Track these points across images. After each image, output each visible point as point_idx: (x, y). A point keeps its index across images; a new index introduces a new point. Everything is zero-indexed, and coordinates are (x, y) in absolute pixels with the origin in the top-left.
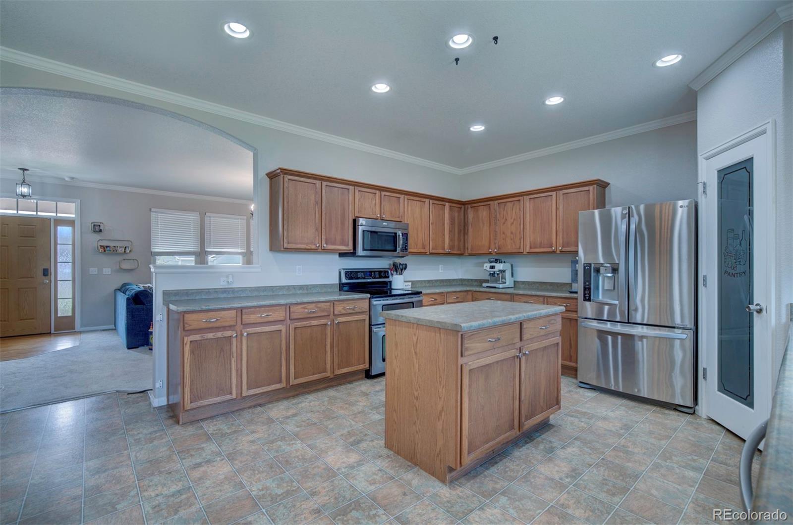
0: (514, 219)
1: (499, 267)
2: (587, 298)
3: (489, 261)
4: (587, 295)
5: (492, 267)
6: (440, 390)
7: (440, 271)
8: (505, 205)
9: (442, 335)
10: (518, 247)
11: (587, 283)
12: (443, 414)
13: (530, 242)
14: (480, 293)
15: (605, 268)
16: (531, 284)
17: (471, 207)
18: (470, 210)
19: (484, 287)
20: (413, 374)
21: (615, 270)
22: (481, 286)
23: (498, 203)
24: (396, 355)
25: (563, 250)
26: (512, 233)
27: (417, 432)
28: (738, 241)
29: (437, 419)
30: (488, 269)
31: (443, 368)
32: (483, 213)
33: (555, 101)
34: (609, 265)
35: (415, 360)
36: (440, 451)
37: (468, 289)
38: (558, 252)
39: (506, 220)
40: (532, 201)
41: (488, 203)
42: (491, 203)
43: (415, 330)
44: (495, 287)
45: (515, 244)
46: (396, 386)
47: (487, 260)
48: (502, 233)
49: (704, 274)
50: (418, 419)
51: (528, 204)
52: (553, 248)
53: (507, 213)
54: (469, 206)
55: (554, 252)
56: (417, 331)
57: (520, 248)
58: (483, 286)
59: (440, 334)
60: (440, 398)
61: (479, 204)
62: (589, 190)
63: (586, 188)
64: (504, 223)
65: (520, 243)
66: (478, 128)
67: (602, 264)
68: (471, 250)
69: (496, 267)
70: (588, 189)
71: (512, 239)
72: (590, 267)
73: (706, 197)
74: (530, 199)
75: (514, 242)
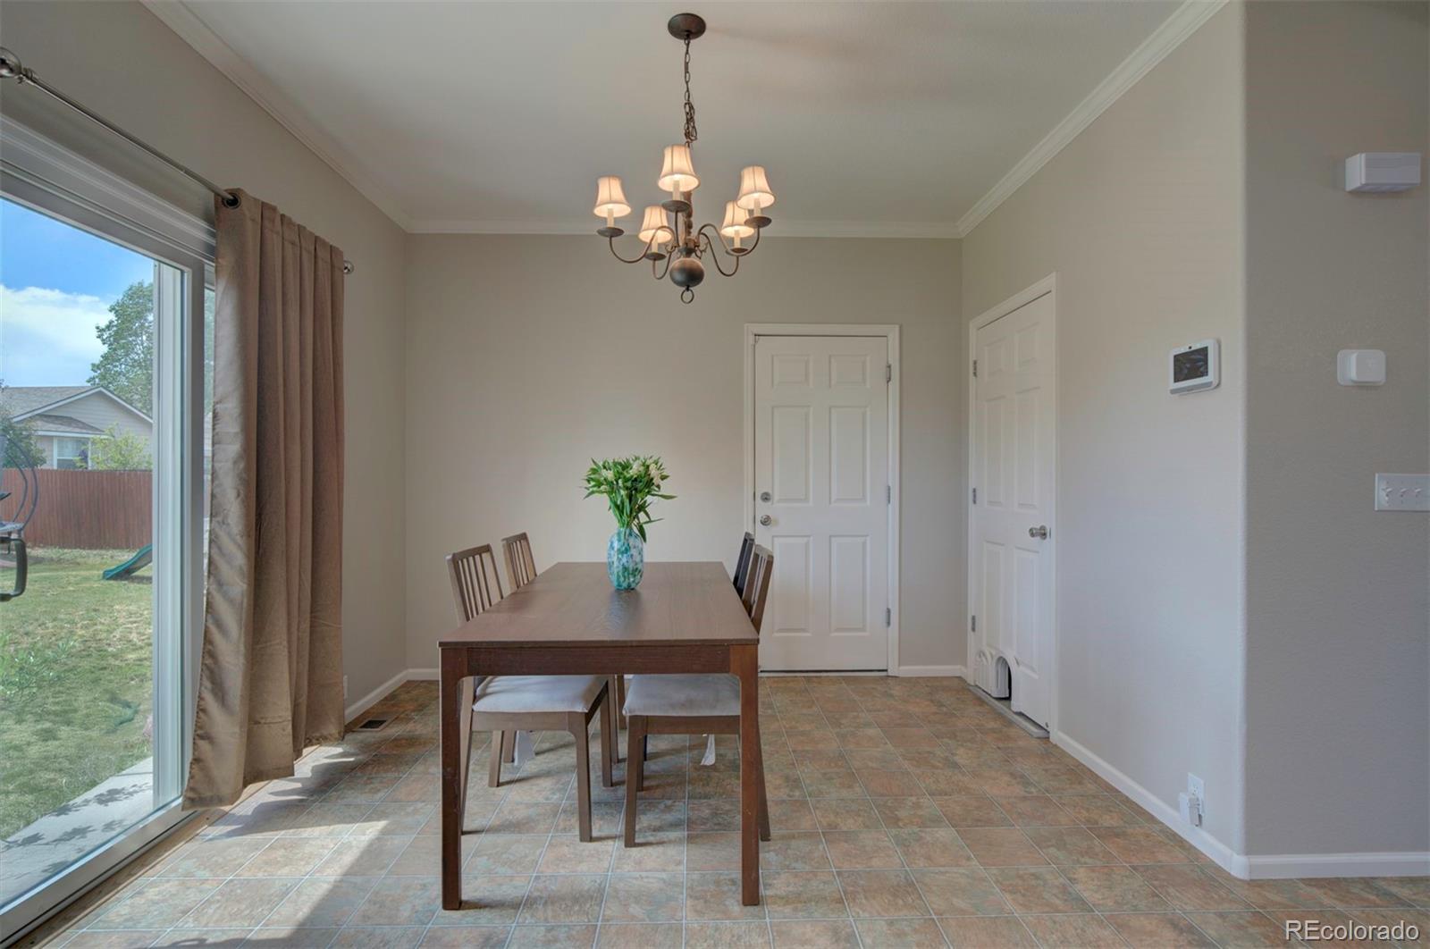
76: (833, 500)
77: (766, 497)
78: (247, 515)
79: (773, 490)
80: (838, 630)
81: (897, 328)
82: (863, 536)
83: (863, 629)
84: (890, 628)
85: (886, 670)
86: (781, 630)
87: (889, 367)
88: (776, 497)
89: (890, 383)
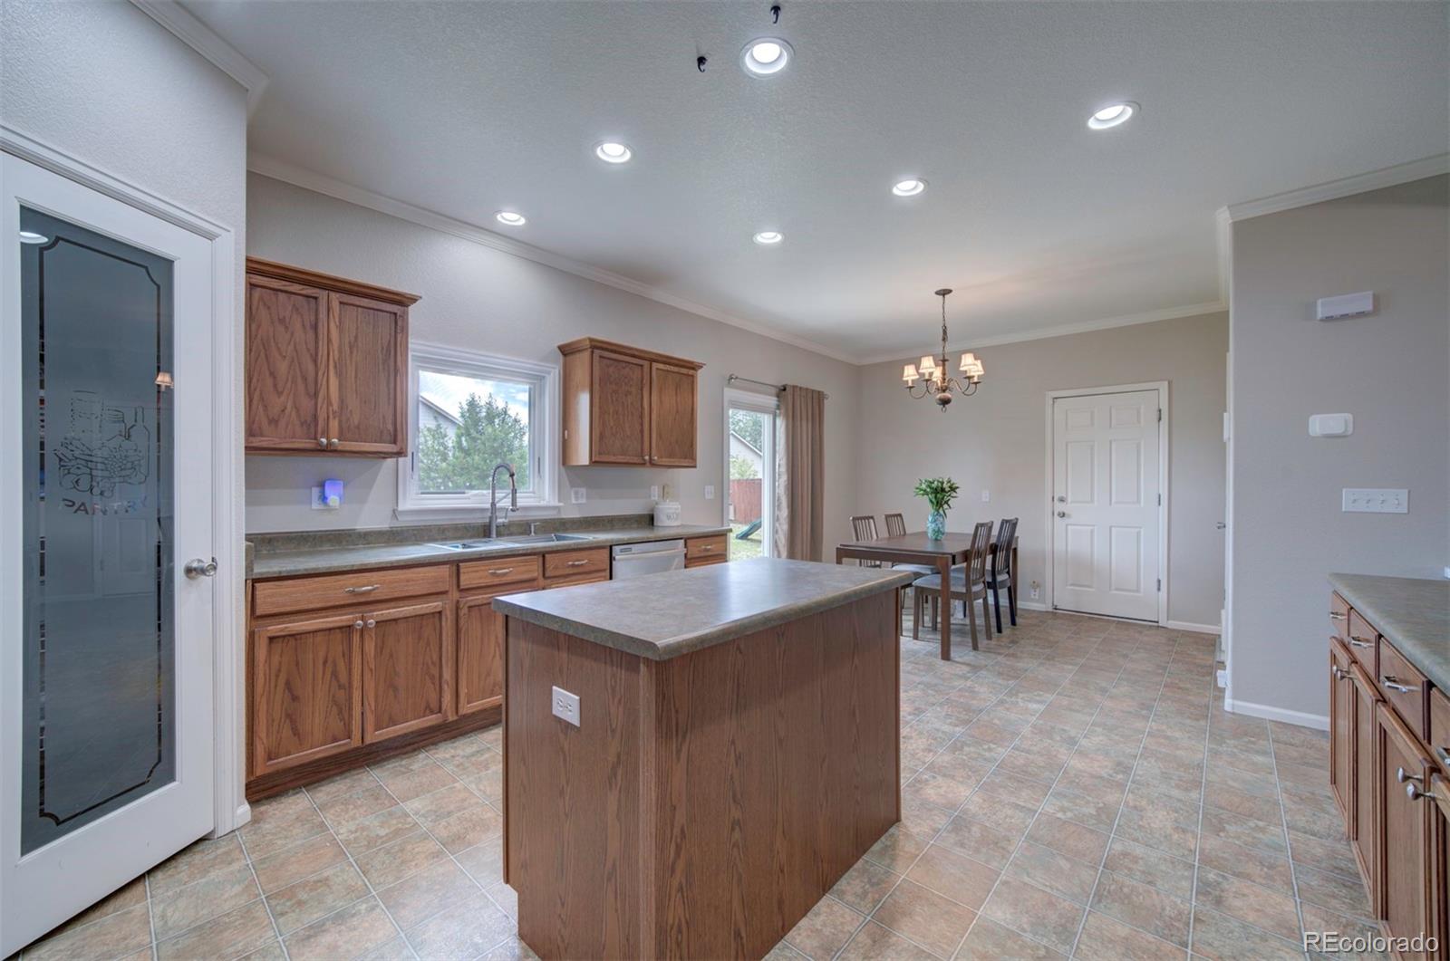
76: (1113, 501)
77: (1062, 500)
78: (788, 501)
79: (1067, 494)
80: (1117, 589)
81: (1166, 383)
82: (1137, 527)
83: (1138, 591)
84: (1160, 593)
85: (1157, 622)
86: (1072, 585)
87: (1160, 411)
88: (1069, 500)
89: (1161, 422)
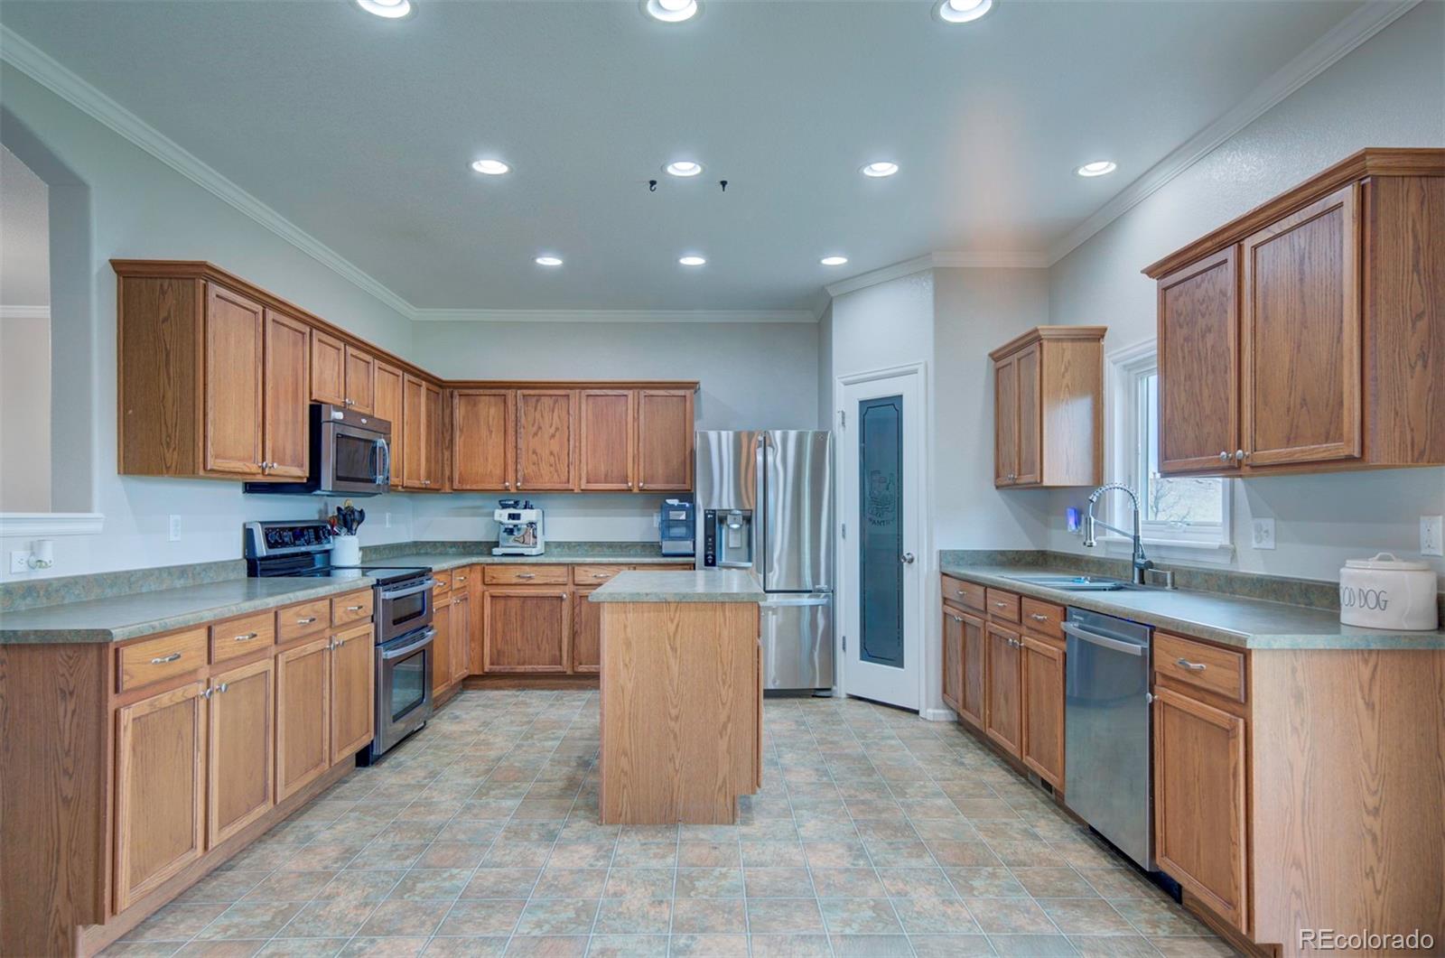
0: (557, 429)
1: (527, 516)
2: (710, 561)
3: (501, 505)
4: (710, 557)
5: (512, 516)
6: (723, 693)
7: (388, 526)
8: (537, 401)
9: (727, 613)
10: (564, 478)
11: (710, 540)
12: (730, 725)
13: (587, 472)
14: (504, 567)
15: (733, 517)
16: (575, 546)
17: (460, 395)
18: (456, 401)
19: (495, 556)
20: (667, 682)
21: (748, 520)
22: (490, 554)
23: (524, 396)
24: (628, 659)
25: (645, 488)
26: (551, 453)
27: (677, 771)
28: (885, 484)
29: (719, 736)
30: (505, 519)
31: (730, 658)
32: (489, 410)
33: (693, 261)
34: (738, 512)
35: (672, 661)
36: (724, 781)
37: (474, 560)
38: (636, 490)
39: (540, 428)
40: (591, 400)
41: (503, 392)
42: (510, 393)
43: (672, 614)
44: (522, 555)
45: (558, 475)
46: (627, 713)
47: (497, 503)
48: (530, 452)
49: (843, 522)
50: (678, 750)
51: (584, 408)
52: (630, 484)
53: (542, 416)
54: (456, 393)
55: (630, 490)
56: (677, 615)
57: (568, 482)
58: (494, 553)
59: (724, 611)
60: (723, 704)
61: (481, 391)
62: (685, 396)
63: (681, 392)
64: (536, 434)
65: (569, 472)
66: (550, 261)
67: (730, 510)
68: (459, 482)
69: (522, 517)
70: (683, 394)
71: (551, 465)
72: (714, 515)
73: (844, 430)
74: (588, 396)
75: (557, 471)
